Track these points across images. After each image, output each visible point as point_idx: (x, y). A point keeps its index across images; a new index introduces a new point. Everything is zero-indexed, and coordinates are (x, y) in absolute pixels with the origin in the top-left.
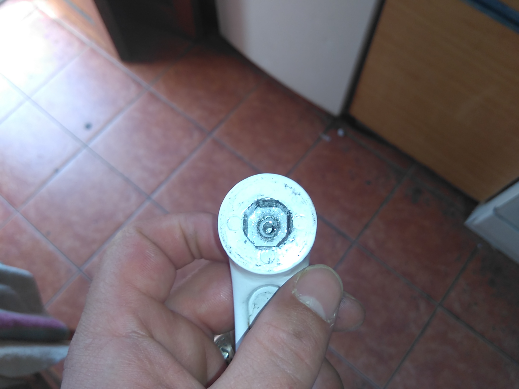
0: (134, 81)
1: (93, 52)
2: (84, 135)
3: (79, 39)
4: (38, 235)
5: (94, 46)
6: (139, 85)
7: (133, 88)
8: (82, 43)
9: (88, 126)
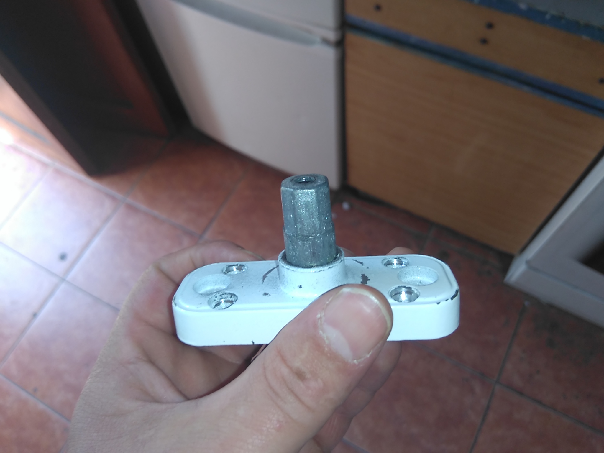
0: (108, 196)
1: (57, 171)
2: (60, 267)
3: (39, 161)
4: (24, 395)
5: (58, 165)
6: (113, 198)
7: (108, 204)
8: (45, 165)
9: (63, 257)
